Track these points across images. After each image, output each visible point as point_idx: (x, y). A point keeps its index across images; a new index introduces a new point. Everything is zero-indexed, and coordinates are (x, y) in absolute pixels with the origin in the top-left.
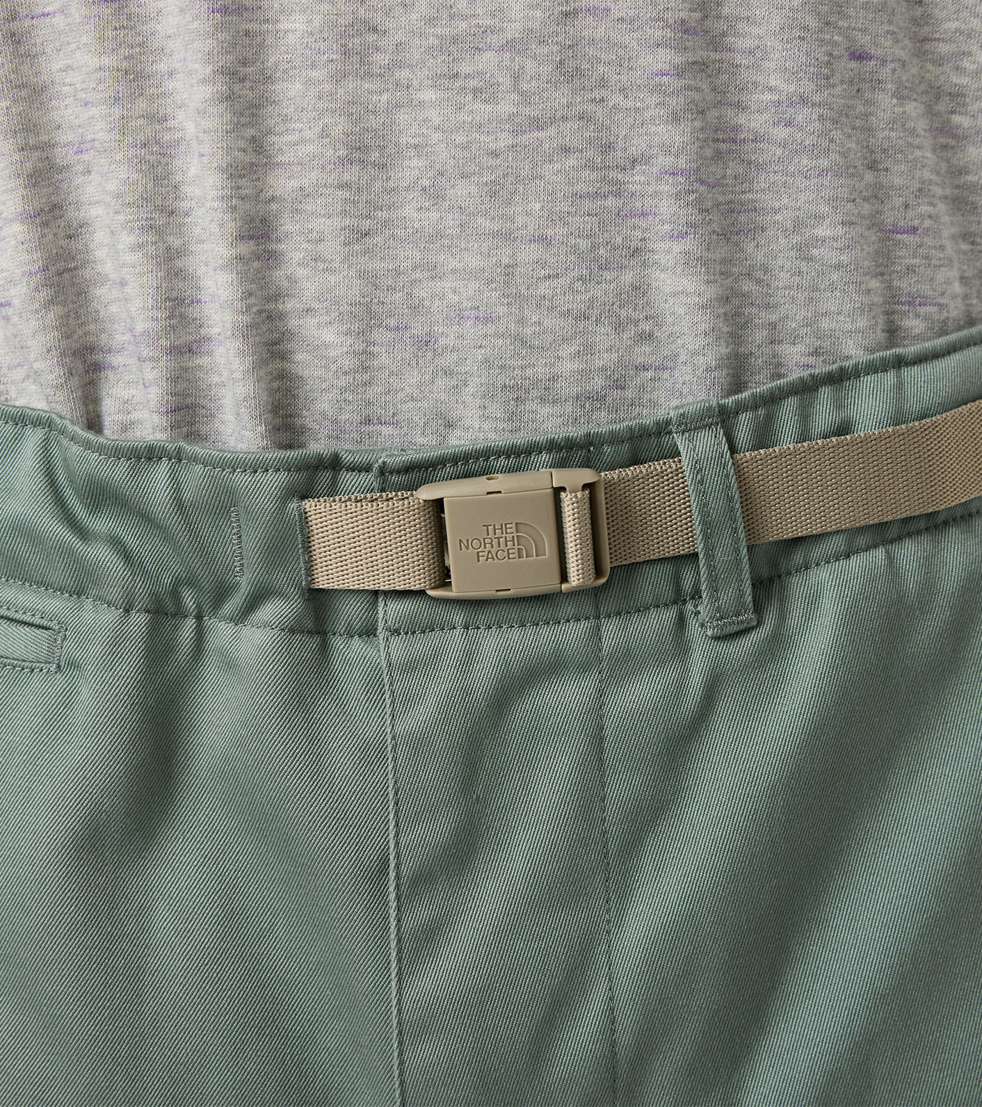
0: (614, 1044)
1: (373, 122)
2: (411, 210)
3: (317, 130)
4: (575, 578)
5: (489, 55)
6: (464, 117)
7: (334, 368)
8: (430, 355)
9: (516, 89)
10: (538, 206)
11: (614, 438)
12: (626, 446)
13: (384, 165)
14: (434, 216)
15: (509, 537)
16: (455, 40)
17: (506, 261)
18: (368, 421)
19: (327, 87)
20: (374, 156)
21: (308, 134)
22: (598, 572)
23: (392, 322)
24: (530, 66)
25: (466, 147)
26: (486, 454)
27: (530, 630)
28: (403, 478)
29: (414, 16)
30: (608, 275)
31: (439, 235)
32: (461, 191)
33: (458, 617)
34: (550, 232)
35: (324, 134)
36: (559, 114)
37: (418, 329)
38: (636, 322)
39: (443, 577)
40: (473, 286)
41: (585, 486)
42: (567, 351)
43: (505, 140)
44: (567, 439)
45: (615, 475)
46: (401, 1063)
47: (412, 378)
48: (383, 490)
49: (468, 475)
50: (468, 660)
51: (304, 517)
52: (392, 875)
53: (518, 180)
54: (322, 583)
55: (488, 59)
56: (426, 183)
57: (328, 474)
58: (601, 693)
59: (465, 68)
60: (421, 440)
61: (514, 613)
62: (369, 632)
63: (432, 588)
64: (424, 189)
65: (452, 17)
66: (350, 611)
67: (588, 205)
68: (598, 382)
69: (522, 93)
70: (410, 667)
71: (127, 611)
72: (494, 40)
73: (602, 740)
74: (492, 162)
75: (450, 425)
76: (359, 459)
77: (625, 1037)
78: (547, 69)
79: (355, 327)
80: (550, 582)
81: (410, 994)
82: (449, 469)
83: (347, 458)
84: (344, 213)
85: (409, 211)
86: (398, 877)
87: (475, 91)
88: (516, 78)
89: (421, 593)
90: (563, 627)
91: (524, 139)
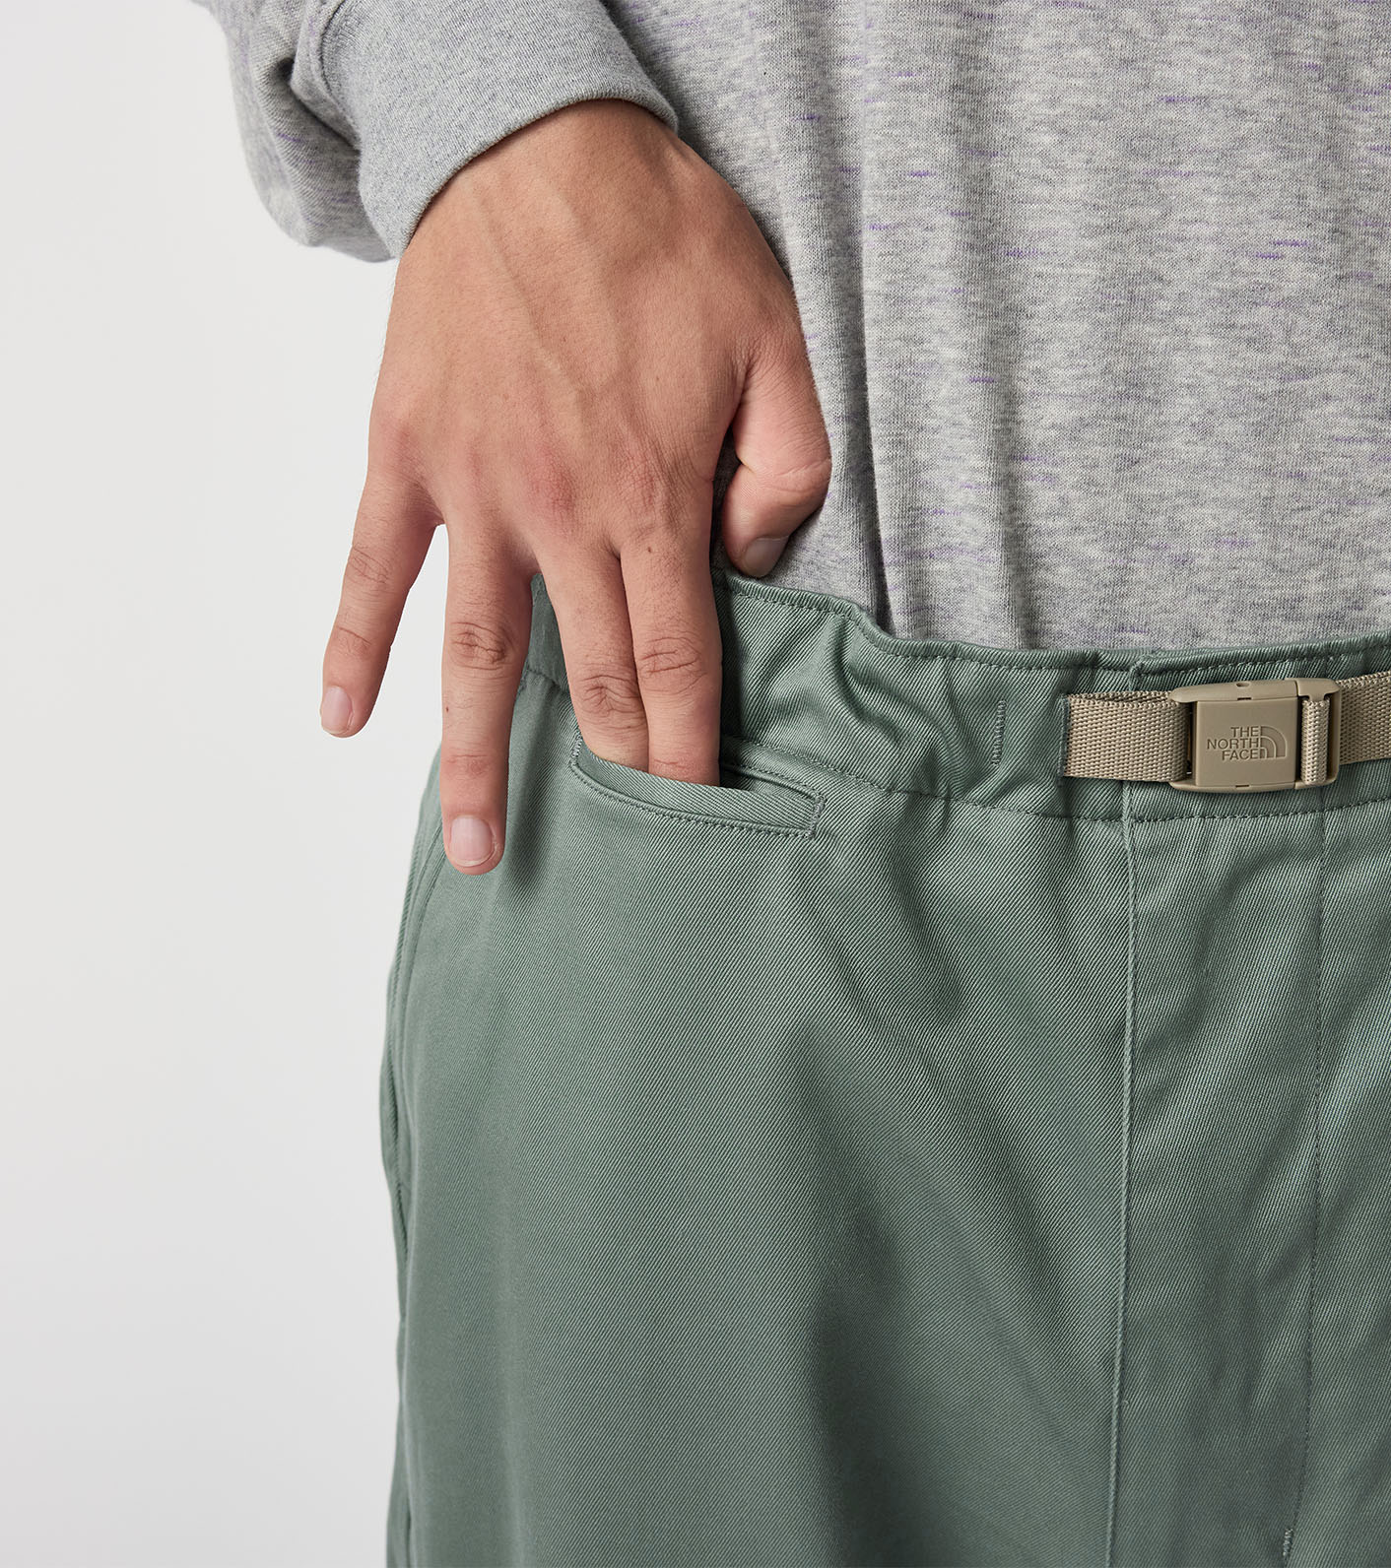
0: (1317, 1196)
1: (1151, 362)
2: (1178, 443)
3: (1101, 366)
4: (1309, 777)
5: (1264, 309)
6: (1235, 363)
7: (1095, 581)
8: (1185, 572)
9: (1287, 340)
10: (1297, 446)
11: (1352, 649)
12: (1361, 656)
13: (1158, 402)
14: (1201, 449)
15: (1254, 739)
16: (1234, 294)
17: (1264, 493)
18: (1122, 629)
19: (1113, 328)
20: (1149, 392)
21: (1092, 370)
22: (1329, 773)
23: (1153, 542)
24: (1302, 321)
25: (1237, 389)
26: (1235, 660)
27: (1261, 821)
28: (1157, 678)
29: (1199, 270)
30: (1356, 510)
31: (1204, 466)
32: (1228, 429)
33: (1197, 807)
34: (1305, 469)
35: (1107, 370)
36: (1324, 366)
37: (1177, 550)
38: (1378, 553)
39: (1187, 770)
40: (1233, 513)
41: (1328, 696)
42: (1314, 574)
43: (1273, 385)
44: (1310, 649)
45: (1348, 683)
46: (1128, 1209)
47: (1168, 593)
48: (1137, 689)
49: (1216, 680)
50: (1204, 846)
51: (1068, 711)
52: (1128, 1039)
53: (1282, 422)
54: (1075, 771)
55: (1263, 314)
56: (1196, 419)
57: (1088, 672)
58: (1321, 879)
59: (1242, 320)
60: (1170, 647)
61: (1248, 805)
62: (1113, 816)
63: (1177, 781)
64: (1193, 425)
65: (1233, 273)
66: (1098, 798)
67: (1342, 448)
68: (1338, 604)
69: (1292, 346)
70: (1153, 852)
71: (889, 791)
72: (1271, 296)
73: (1320, 921)
74: (1260, 404)
75: (1197, 635)
76: (1116, 659)
77: (1328, 1191)
78: (1317, 326)
79: (1119, 545)
80: (1285, 780)
81: (1139, 1148)
82: (1199, 672)
83: (1105, 658)
84: (1119, 443)
85: (1177, 443)
86: (1133, 1042)
87: (1250, 341)
88: (1289, 332)
89: (1166, 784)
90: (1291, 818)
91: (1289, 385)
